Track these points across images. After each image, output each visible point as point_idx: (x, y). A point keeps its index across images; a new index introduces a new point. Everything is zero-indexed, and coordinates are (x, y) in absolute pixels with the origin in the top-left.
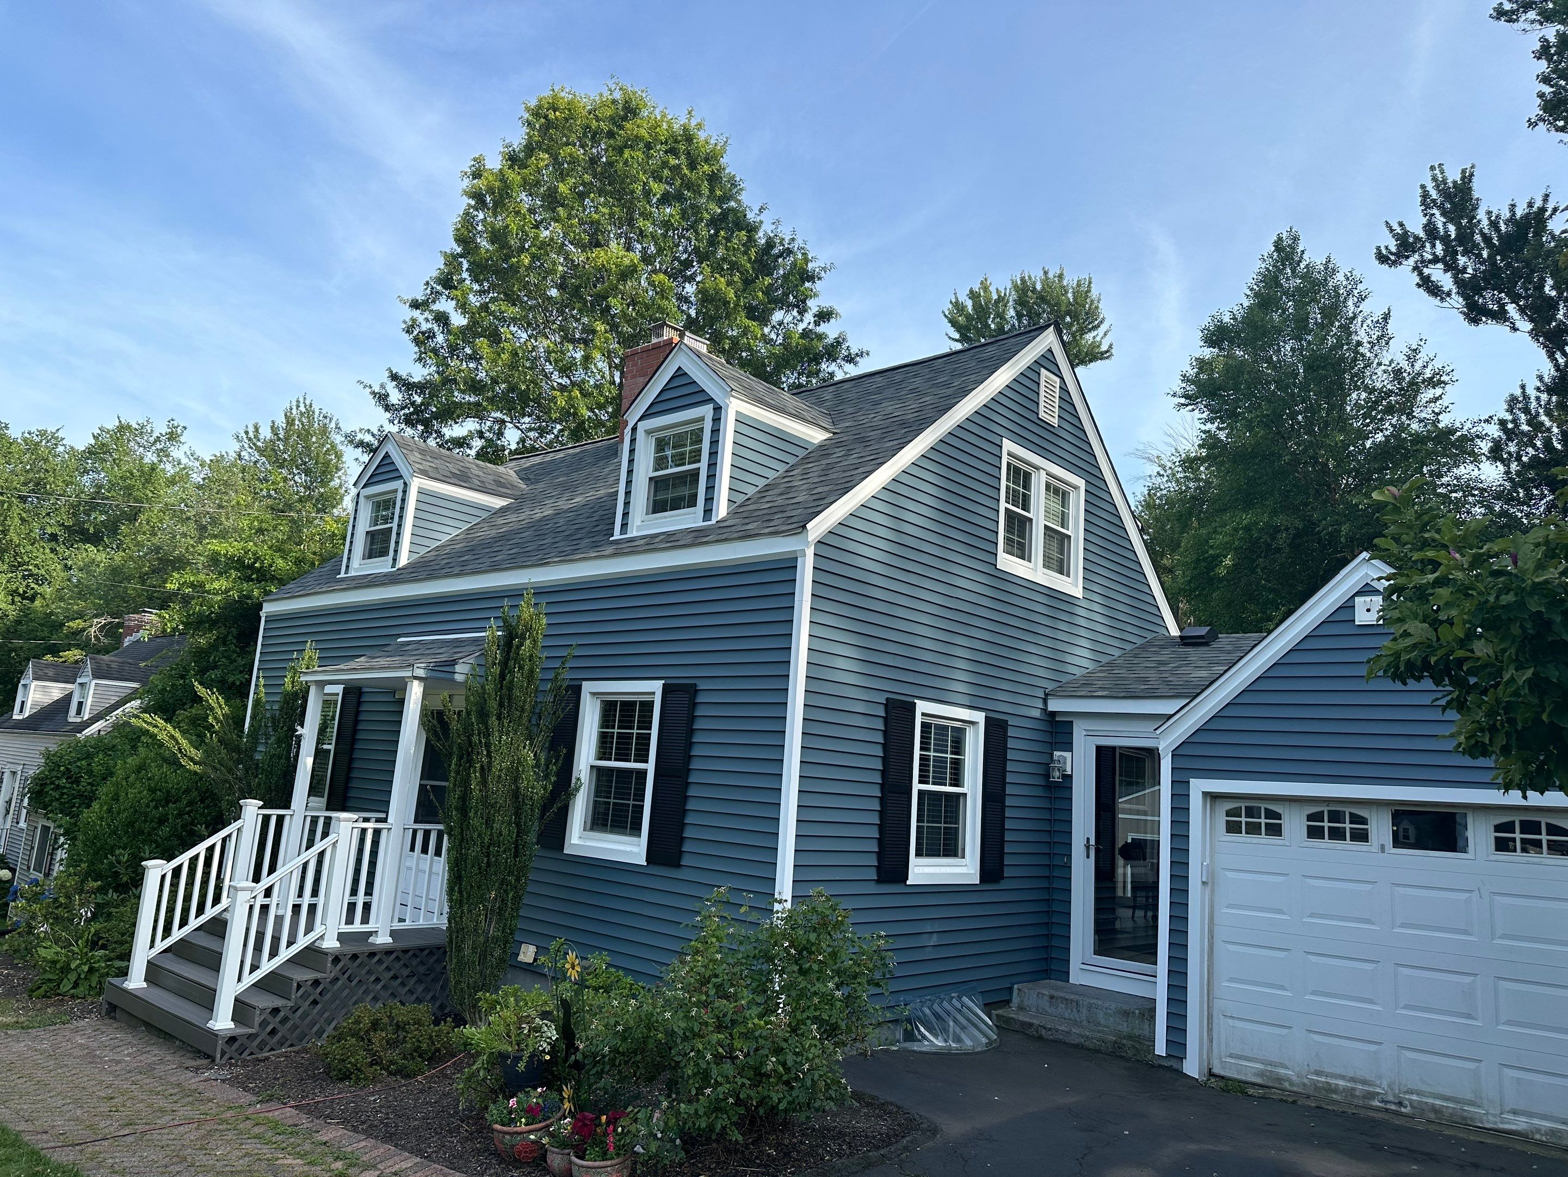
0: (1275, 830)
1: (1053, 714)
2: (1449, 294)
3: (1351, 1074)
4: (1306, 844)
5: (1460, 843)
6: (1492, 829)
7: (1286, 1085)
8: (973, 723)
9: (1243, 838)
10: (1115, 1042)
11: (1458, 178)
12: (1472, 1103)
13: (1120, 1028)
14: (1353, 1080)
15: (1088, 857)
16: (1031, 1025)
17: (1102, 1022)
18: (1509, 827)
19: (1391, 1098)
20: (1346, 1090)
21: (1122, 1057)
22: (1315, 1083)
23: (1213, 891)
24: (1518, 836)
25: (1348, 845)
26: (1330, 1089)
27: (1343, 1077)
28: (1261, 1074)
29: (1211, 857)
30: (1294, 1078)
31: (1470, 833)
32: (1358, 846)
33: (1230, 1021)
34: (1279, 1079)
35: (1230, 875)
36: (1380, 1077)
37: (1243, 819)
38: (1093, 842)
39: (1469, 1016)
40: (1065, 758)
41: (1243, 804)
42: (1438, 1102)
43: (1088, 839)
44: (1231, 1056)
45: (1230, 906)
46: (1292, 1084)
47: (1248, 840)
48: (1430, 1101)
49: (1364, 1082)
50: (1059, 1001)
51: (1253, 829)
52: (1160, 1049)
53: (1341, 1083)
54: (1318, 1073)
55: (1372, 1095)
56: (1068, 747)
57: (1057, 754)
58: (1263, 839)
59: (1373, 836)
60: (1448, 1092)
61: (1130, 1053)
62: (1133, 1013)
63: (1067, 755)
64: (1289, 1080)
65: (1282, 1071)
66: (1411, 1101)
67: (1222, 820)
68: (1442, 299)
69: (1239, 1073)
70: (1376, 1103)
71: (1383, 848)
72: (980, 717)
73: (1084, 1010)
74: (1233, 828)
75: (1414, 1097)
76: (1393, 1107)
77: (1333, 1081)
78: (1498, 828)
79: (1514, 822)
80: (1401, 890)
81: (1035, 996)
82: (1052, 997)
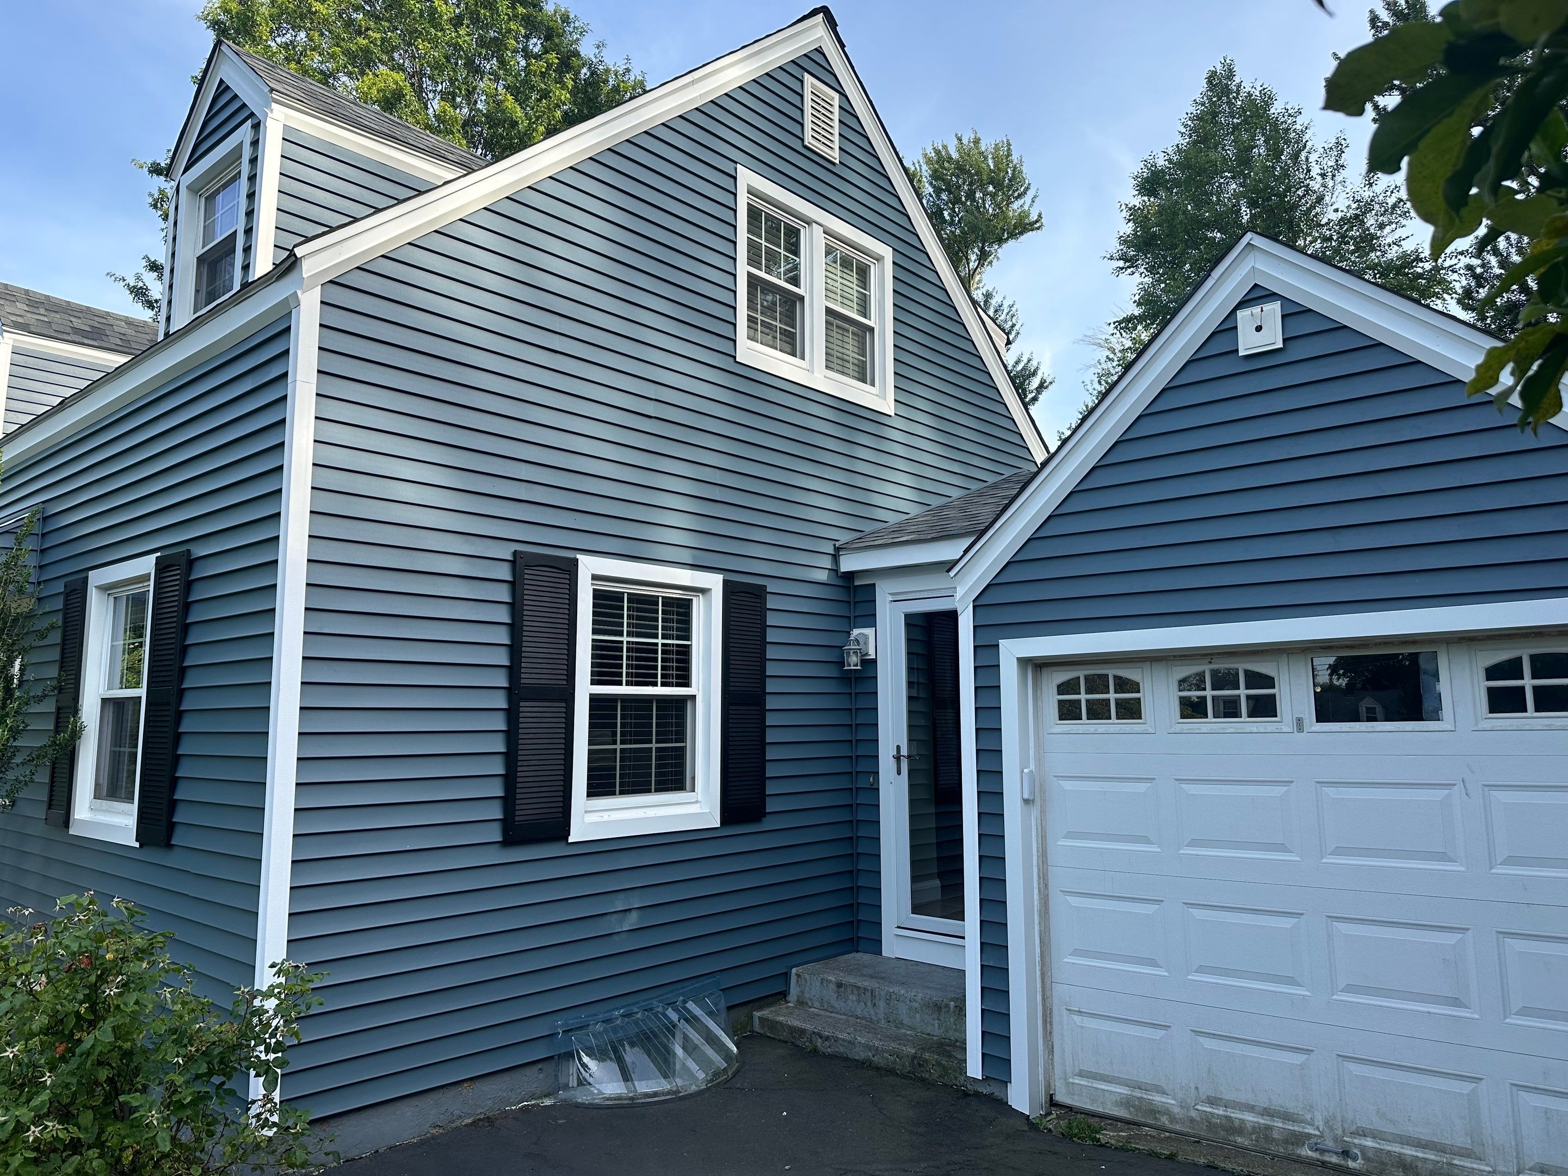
0: (1131, 710)
1: (850, 575)
3: (1263, 1102)
4: (1178, 728)
5: (1427, 705)
6: (1482, 674)
7: (1164, 1120)
8: (703, 591)
9: (1084, 725)
10: (914, 1057)
12: (1467, 1153)
13: (929, 1029)
14: (1267, 1112)
15: (899, 773)
16: (802, 1032)
17: (906, 1021)
18: (1512, 669)
19: (1330, 1144)
20: (1257, 1129)
21: (923, 1080)
22: (1207, 1117)
23: (1043, 812)
24: (1528, 682)
25: (1246, 724)
26: (1233, 1128)
27: (1251, 1108)
28: (1126, 1102)
29: (1039, 760)
30: (1176, 1110)
31: (1444, 687)
32: (1262, 724)
33: (1077, 1018)
34: (1154, 1111)
35: (1068, 785)
36: (1311, 1108)
37: (1083, 697)
38: (904, 752)
39: (1456, 1002)
40: (866, 637)
41: (1081, 673)
42: (1409, 1151)
43: (898, 748)
44: (1081, 1074)
45: (1070, 835)
46: (1173, 1119)
47: (1092, 728)
48: (1396, 1148)
49: (1287, 1117)
50: (849, 990)
51: (1098, 711)
52: (974, 1068)
53: (1249, 1117)
54: (1212, 1101)
55: (1299, 1139)
56: (870, 619)
57: (856, 632)
58: (1114, 726)
59: (1283, 705)
60: (1423, 1133)
61: (935, 1073)
62: (947, 1006)
63: (869, 632)
64: (1168, 1113)
65: (1157, 1098)
66: (1363, 1149)
67: (1051, 699)
69: (1094, 1101)
70: (1306, 1152)
71: (1300, 724)
72: (715, 582)
73: (882, 1004)
74: (1068, 712)
75: (1369, 1143)
76: (1334, 1159)
77: (1236, 1115)
78: (1492, 673)
79: (1520, 659)
80: (1331, 791)
81: (818, 984)
82: (839, 985)
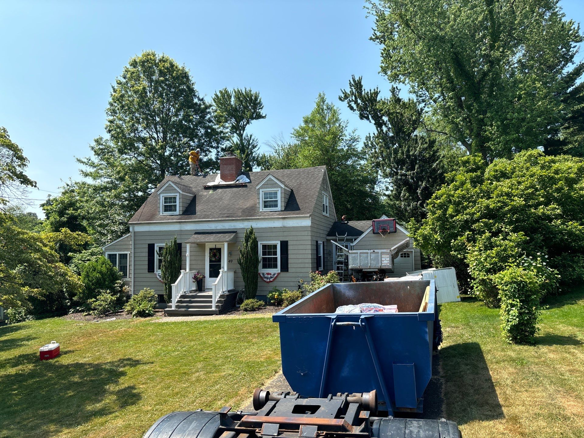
2: (355, 110)
11: (358, 79)
68: (354, 111)
72: (322, 242)
